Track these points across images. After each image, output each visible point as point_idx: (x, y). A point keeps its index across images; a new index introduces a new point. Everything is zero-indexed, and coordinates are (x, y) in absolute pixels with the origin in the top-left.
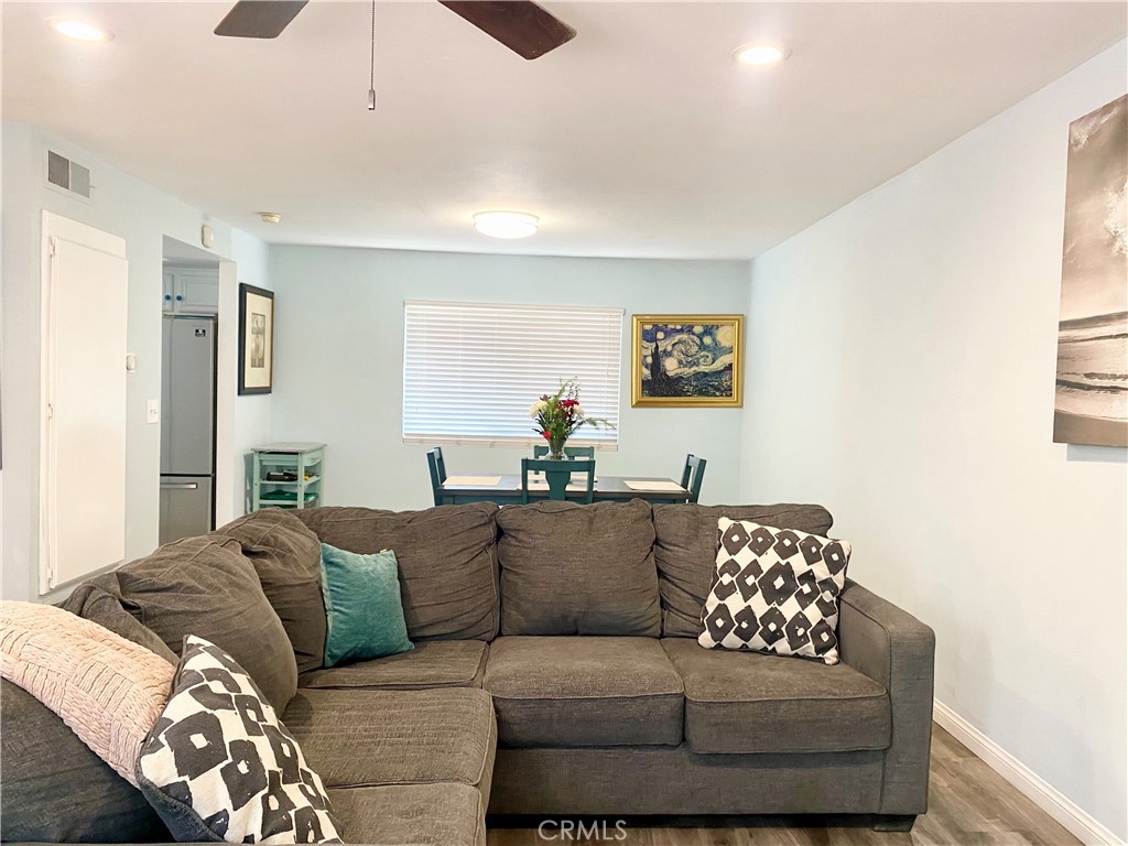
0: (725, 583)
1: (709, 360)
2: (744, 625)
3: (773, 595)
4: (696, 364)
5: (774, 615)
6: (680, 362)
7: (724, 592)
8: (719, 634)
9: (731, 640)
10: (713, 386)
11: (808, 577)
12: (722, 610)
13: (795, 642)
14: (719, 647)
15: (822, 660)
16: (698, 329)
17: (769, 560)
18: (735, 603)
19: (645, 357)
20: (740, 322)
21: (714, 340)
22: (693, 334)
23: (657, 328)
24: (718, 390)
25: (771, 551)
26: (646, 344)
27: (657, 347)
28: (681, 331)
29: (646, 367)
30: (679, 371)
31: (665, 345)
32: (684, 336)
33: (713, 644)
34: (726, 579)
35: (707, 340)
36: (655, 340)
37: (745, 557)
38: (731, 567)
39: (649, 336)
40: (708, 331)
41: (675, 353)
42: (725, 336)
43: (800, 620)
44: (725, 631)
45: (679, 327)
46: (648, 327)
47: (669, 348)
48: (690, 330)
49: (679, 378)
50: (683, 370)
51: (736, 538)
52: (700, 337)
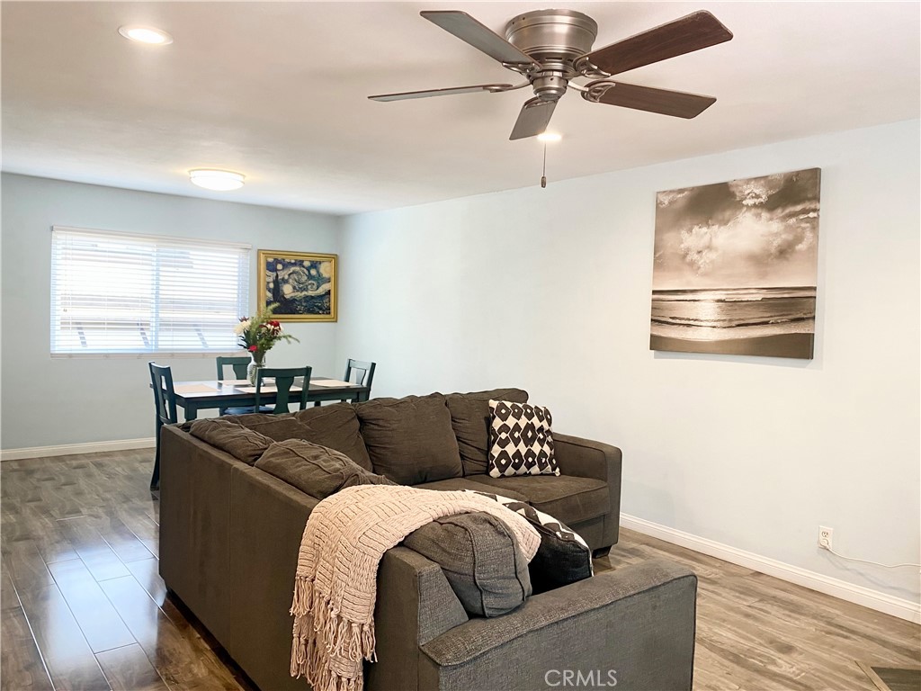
0: (503, 438)
1: (315, 287)
2: (517, 461)
3: (529, 442)
4: (306, 290)
5: (530, 453)
6: (294, 288)
7: (503, 443)
8: (502, 468)
9: (510, 470)
10: (317, 306)
11: (541, 429)
12: (504, 454)
13: (542, 466)
14: (503, 476)
15: (554, 475)
16: (307, 264)
17: (523, 422)
18: (511, 449)
19: (268, 283)
20: (334, 259)
21: (318, 272)
22: (304, 267)
23: (277, 261)
24: (321, 309)
25: (523, 416)
26: (269, 273)
27: (277, 276)
28: (294, 264)
29: (269, 291)
30: (293, 295)
31: (283, 274)
32: (297, 269)
33: (499, 474)
34: (503, 436)
35: (313, 272)
36: (275, 270)
37: (511, 422)
38: (504, 428)
39: (271, 267)
40: (314, 265)
41: (291, 281)
42: (325, 269)
43: (542, 454)
44: (506, 466)
45: (293, 261)
46: (271, 260)
47: (286, 277)
48: (300, 263)
49: (293, 300)
50: (296, 294)
51: (503, 411)
52: (308, 270)
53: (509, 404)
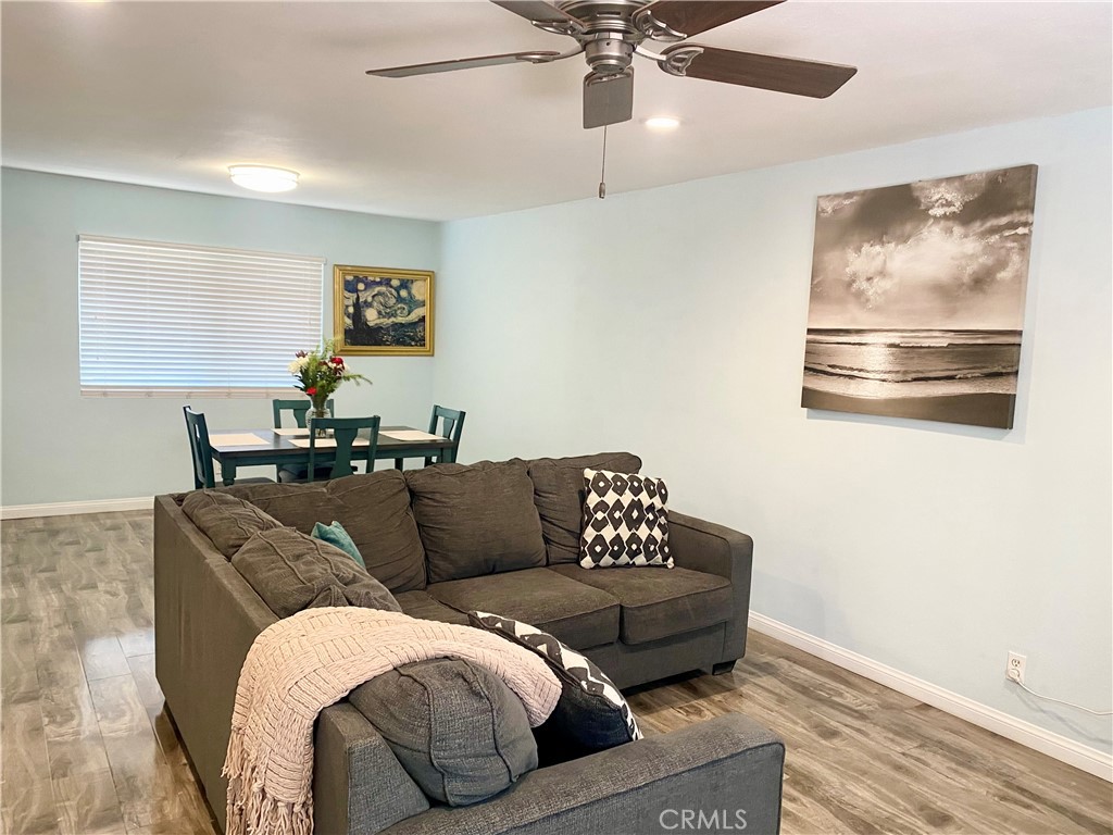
0: (600, 519)
1: (406, 312)
2: (616, 548)
3: (633, 524)
4: (395, 315)
5: (634, 538)
6: (380, 313)
7: (599, 526)
8: (597, 557)
9: (607, 560)
10: (408, 336)
11: (651, 508)
12: (599, 539)
13: (649, 555)
14: (597, 567)
15: (665, 566)
16: (395, 283)
17: (627, 498)
18: (608, 533)
19: (347, 306)
20: (430, 276)
21: (409, 293)
22: (391, 287)
23: (358, 280)
24: (413, 340)
25: (627, 491)
26: (347, 294)
27: (358, 298)
28: (380, 283)
29: (348, 317)
30: (378, 321)
31: (366, 296)
32: (383, 289)
33: (593, 565)
34: (600, 516)
35: (404, 293)
36: (357, 291)
37: (611, 498)
38: (602, 506)
39: (350, 287)
40: (405, 284)
41: (375, 304)
42: (419, 290)
43: (651, 539)
44: (602, 554)
45: (378, 280)
46: (350, 278)
47: (370, 299)
48: (387, 282)
49: (379, 328)
50: (382, 320)
51: (602, 484)
52: (397, 290)
53: (609, 475)
